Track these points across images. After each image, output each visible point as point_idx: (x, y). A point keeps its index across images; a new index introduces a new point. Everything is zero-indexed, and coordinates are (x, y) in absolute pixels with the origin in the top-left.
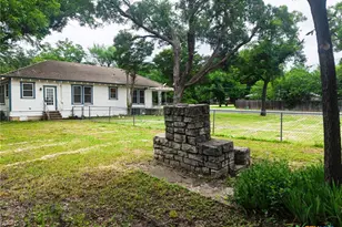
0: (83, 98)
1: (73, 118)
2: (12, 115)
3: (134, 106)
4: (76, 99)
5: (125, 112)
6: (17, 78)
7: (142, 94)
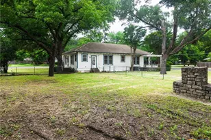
0: (108, 62)
1: (104, 72)
2: (78, 70)
3: (134, 66)
4: (105, 62)
5: (129, 69)
6: (80, 52)
7: (138, 58)
